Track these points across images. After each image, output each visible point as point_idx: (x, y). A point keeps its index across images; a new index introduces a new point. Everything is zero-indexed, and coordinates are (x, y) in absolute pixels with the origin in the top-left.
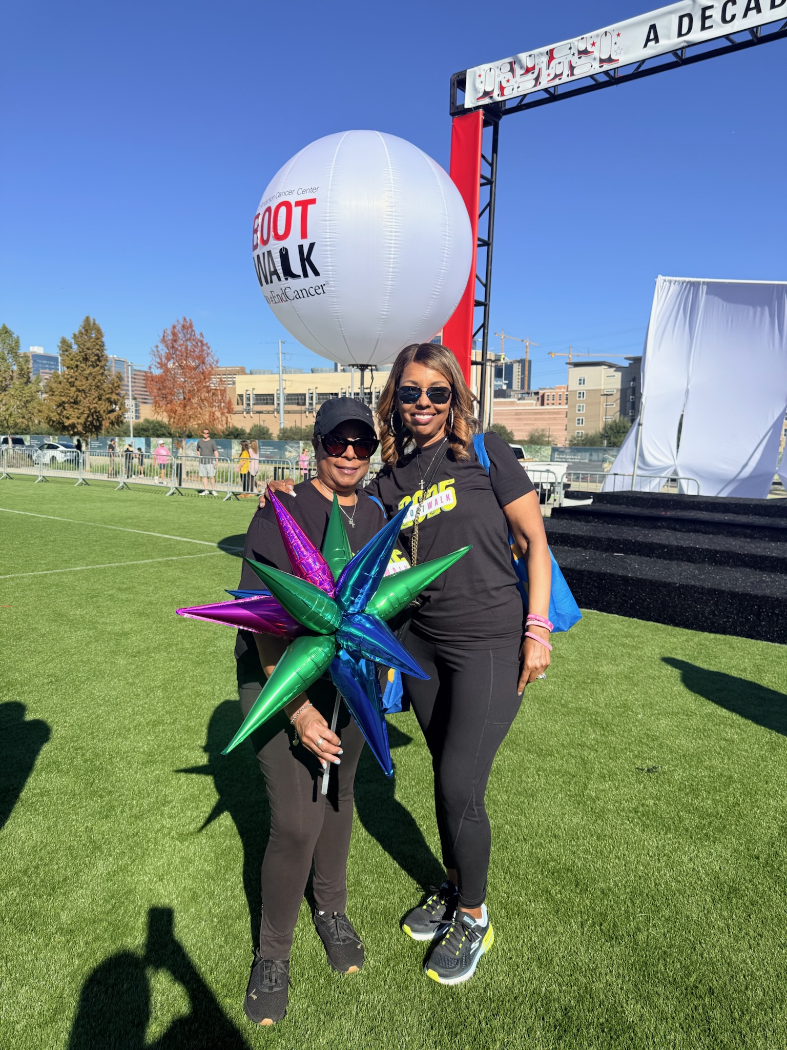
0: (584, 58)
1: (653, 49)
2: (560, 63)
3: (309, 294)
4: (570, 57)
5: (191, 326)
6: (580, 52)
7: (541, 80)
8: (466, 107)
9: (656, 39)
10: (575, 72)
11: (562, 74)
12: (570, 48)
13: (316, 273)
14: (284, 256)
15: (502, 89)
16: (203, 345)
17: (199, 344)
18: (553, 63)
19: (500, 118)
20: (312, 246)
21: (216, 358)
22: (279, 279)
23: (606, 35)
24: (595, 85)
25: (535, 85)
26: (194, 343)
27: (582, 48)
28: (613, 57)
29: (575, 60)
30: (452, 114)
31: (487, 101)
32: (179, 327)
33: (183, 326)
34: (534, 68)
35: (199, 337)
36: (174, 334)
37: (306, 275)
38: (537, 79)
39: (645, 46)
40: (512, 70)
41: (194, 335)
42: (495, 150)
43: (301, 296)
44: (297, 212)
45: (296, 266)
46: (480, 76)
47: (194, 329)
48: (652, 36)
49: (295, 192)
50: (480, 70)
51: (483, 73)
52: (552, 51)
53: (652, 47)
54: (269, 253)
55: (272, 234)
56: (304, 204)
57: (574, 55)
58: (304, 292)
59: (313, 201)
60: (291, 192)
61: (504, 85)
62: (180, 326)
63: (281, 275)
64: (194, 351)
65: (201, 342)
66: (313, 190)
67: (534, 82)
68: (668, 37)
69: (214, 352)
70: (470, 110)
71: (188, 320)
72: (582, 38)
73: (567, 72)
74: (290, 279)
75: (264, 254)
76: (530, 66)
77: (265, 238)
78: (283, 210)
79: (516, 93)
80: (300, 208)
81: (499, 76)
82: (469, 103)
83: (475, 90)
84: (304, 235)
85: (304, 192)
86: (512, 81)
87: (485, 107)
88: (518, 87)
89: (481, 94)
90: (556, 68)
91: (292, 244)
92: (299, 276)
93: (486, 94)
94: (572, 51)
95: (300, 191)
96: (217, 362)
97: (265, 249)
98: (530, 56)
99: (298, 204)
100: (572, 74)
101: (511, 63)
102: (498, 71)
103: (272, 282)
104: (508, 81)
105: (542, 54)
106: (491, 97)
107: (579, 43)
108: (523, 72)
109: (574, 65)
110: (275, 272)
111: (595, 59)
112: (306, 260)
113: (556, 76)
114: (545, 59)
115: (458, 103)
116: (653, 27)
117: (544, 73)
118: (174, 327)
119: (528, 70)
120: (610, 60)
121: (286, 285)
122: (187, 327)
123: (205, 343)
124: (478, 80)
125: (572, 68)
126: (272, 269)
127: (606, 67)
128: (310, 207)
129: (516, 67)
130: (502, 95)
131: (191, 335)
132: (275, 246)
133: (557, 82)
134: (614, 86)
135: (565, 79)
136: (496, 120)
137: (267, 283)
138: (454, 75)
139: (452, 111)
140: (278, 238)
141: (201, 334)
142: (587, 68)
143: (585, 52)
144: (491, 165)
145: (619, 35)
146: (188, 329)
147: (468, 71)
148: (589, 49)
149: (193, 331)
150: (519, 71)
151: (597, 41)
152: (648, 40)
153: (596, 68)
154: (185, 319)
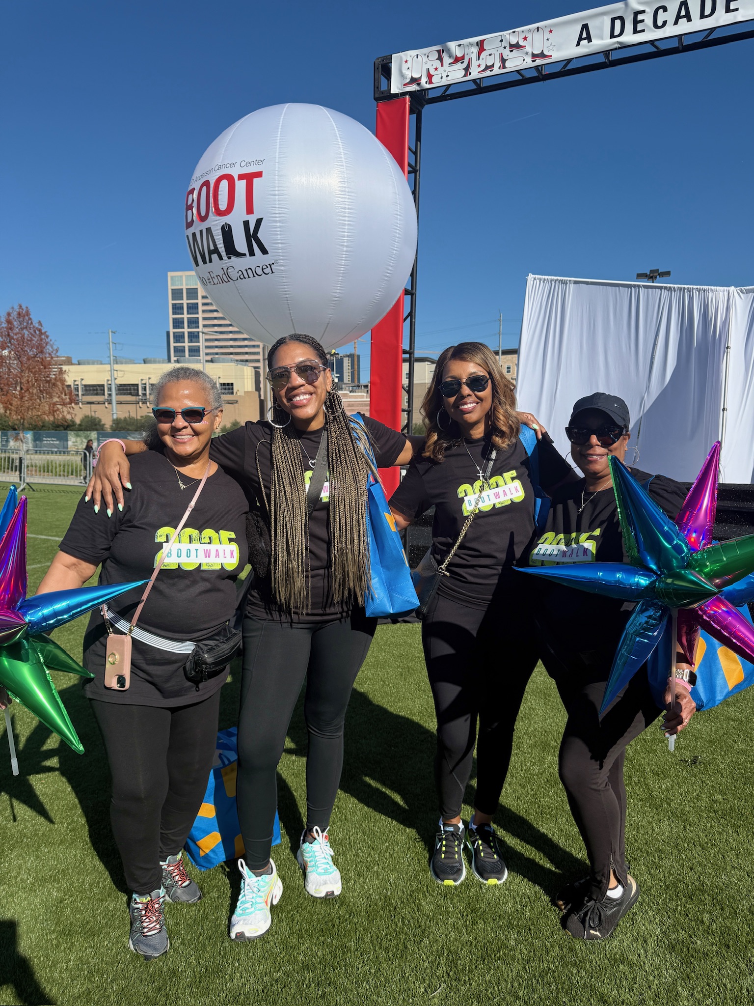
0: (516, 52)
1: (585, 48)
2: (490, 55)
4: (501, 50)
5: (28, 313)
6: (511, 46)
7: (471, 70)
8: (392, 92)
9: (589, 39)
10: (507, 64)
11: (493, 66)
12: (501, 41)
13: (264, 251)
14: (227, 232)
15: (430, 76)
16: (41, 333)
17: (37, 332)
18: (483, 55)
19: (423, 106)
20: (259, 222)
21: (55, 347)
22: (221, 258)
23: (538, 31)
24: (522, 79)
25: (465, 75)
26: (32, 331)
27: (514, 42)
28: (546, 53)
29: (506, 53)
30: (376, 99)
31: (413, 88)
32: (14, 315)
33: (19, 314)
34: (463, 57)
35: (37, 325)
36: (9, 322)
37: (252, 253)
38: (467, 69)
39: (578, 44)
40: (440, 58)
41: (32, 323)
42: (418, 138)
45: (240, 243)
46: (406, 62)
47: (31, 317)
48: (584, 35)
49: (238, 165)
50: (406, 55)
51: (409, 59)
52: (482, 42)
53: (584, 46)
54: (209, 230)
55: (212, 209)
56: (249, 178)
57: (505, 47)
61: (432, 72)
62: (15, 313)
63: (223, 254)
64: (31, 340)
65: (40, 330)
67: (463, 72)
68: (601, 37)
69: (53, 341)
70: (396, 95)
71: (24, 307)
72: (514, 32)
73: (498, 64)
74: (233, 258)
75: (201, 231)
76: (459, 55)
77: (203, 213)
78: (224, 184)
79: (445, 82)
80: (244, 182)
81: (426, 63)
82: (394, 90)
83: (402, 75)
84: (250, 210)
86: (440, 69)
87: (410, 93)
88: (448, 76)
89: (408, 80)
90: (486, 59)
91: (236, 219)
92: (245, 255)
93: (414, 80)
94: (504, 44)
96: (57, 351)
97: (204, 226)
98: (459, 45)
100: (504, 67)
101: (439, 51)
102: (425, 59)
103: (211, 261)
104: (436, 69)
105: (471, 44)
106: (419, 84)
107: (510, 36)
108: (451, 61)
109: (505, 57)
110: (216, 251)
111: (527, 53)
112: (252, 236)
113: (487, 68)
114: (475, 50)
115: (384, 88)
116: (585, 27)
117: (474, 63)
118: (9, 314)
119: (457, 60)
120: (542, 55)
121: (229, 265)
122: (24, 315)
123: (43, 331)
124: (405, 66)
125: (503, 61)
126: (212, 248)
127: (539, 62)
128: (255, 180)
129: (445, 56)
130: (431, 82)
131: (28, 323)
132: (216, 223)
133: (488, 73)
134: (542, 82)
135: (496, 71)
136: (420, 108)
137: (205, 262)
138: (378, 59)
139: (377, 96)
140: (219, 213)
141: (40, 323)
142: (517, 62)
143: (515, 46)
145: (551, 31)
146: (24, 316)
147: (393, 55)
148: (521, 43)
149: (30, 319)
150: (447, 60)
151: (529, 36)
152: (580, 39)
153: (529, 63)
154: (21, 306)
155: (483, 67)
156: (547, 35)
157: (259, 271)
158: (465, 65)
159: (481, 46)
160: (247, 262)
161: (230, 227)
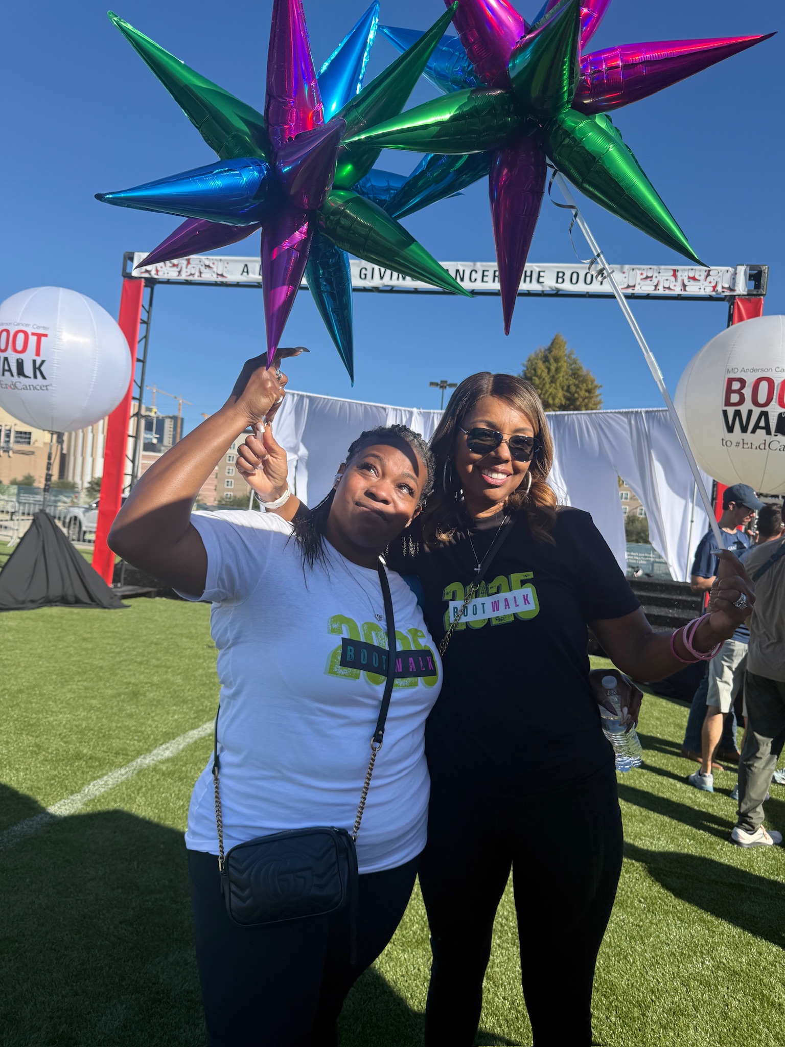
0: (208, 270)
3: (35, 388)
4: (200, 267)
6: (206, 266)
10: (203, 275)
11: (194, 274)
13: (44, 378)
14: (20, 364)
18: (190, 266)
20: (43, 362)
25: (178, 276)
27: (207, 264)
29: (203, 269)
37: (35, 377)
39: (242, 274)
42: (151, 304)
43: (28, 388)
44: (33, 340)
45: (28, 369)
49: (31, 326)
58: (32, 387)
59: (46, 336)
60: (27, 325)
66: (45, 328)
68: (254, 273)
73: (197, 274)
74: (22, 378)
78: (21, 337)
80: (35, 338)
84: (38, 354)
85: (38, 327)
86: (164, 269)
87: (146, 278)
90: (191, 270)
91: (28, 358)
92: (30, 377)
94: (202, 263)
95: (35, 327)
99: (33, 334)
106: (150, 274)
108: (171, 265)
109: (202, 271)
111: (214, 272)
112: (37, 369)
115: (128, 271)
116: (246, 266)
117: (184, 270)
120: (222, 275)
132: (13, 358)
142: (208, 276)
143: (209, 266)
144: (148, 312)
148: (211, 265)
151: (216, 262)
152: (243, 271)
155: (189, 273)
156: (226, 265)
157: (38, 388)
158: (179, 270)
159: (189, 262)
160: (32, 381)
161: (22, 360)
